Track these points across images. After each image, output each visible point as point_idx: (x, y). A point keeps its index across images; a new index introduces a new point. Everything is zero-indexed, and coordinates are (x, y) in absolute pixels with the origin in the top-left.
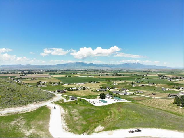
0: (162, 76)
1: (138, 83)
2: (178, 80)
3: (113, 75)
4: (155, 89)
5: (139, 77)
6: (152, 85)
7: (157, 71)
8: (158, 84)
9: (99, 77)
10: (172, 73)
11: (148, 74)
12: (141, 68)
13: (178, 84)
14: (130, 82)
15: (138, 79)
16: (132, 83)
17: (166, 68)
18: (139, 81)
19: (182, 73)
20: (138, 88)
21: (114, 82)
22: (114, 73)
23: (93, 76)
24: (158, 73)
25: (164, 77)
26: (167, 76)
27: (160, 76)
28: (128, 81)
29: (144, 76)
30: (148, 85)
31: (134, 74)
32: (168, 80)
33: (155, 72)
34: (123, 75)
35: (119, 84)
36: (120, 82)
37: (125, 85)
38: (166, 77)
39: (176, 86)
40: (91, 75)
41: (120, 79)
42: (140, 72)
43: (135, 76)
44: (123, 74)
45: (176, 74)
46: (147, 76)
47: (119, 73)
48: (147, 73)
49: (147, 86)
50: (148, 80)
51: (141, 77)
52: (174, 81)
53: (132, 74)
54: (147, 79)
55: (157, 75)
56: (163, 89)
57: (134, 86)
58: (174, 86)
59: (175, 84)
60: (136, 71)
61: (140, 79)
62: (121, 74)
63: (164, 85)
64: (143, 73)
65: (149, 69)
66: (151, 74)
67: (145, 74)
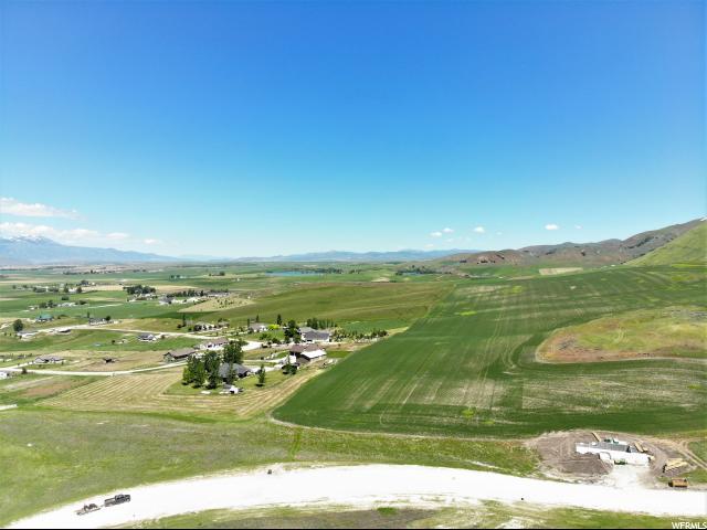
0: (140, 287)
1: (43, 322)
2: (193, 300)
4: (112, 340)
5: (46, 300)
6: (101, 326)
7: (118, 269)
8: (126, 321)
10: (173, 278)
11: (84, 283)
12: (56, 260)
13: (196, 316)
14: (5, 321)
15: (43, 306)
16: (18, 327)
17: (153, 260)
18: (47, 313)
19: (207, 276)
20: (46, 342)
24: (125, 280)
25: (146, 291)
26: (156, 287)
27: (131, 291)
29: (66, 291)
30: (85, 327)
31: (25, 286)
32: (162, 303)
33: (112, 274)
38: (153, 290)
39: (190, 322)
42: (52, 278)
43: (30, 292)
45: (188, 281)
46: (79, 291)
48: (79, 281)
49: (83, 333)
50: (87, 307)
51: (56, 299)
52: (183, 306)
53: (14, 287)
54: (83, 303)
55: (120, 288)
56: (144, 337)
57: (25, 336)
58: (180, 322)
59: (184, 316)
60: (34, 272)
61: (51, 304)
63: (147, 321)
64: (65, 281)
65: (87, 265)
66: (97, 284)
67: (72, 285)
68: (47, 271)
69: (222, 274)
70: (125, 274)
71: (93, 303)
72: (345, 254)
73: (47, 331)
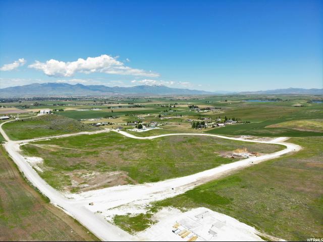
0: (193, 106)
1: (165, 116)
2: (206, 111)
3: (129, 107)
4: (181, 120)
5: (165, 109)
6: (179, 117)
7: (188, 98)
8: (186, 116)
9: (112, 111)
10: (206, 102)
11: (176, 104)
12: (167, 94)
14: (156, 115)
15: (164, 111)
16: (160, 116)
18: (166, 113)
19: (220, 102)
20: (166, 120)
21: (138, 116)
22: (129, 104)
23: (100, 108)
24: (189, 103)
25: (195, 107)
26: (199, 106)
27: (190, 107)
28: (154, 115)
29: (171, 107)
30: (175, 117)
31: (158, 105)
32: (196, 112)
33: (186, 100)
34: (144, 107)
35: (145, 117)
36: (145, 116)
37: (152, 119)
38: (198, 107)
40: (95, 108)
41: (144, 113)
42: (166, 102)
43: (160, 107)
44: (143, 104)
45: (210, 104)
46: (175, 107)
47: (137, 104)
48: (174, 103)
49: (175, 119)
51: (168, 109)
52: (201, 113)
53: (155, 105)
54: (175, 111)
55: (187, 106)
57: (162, 119)
58: (199, 117)
60: (160, 99)
61: (167, 111)
62: (139, 104)
63: (191, 116)
64: (170, 103)
65: (177, 96)
66: (181, 104)
67: (172, 105)
68: (164, 99)
69: (226, 101)
71: (178, 111)
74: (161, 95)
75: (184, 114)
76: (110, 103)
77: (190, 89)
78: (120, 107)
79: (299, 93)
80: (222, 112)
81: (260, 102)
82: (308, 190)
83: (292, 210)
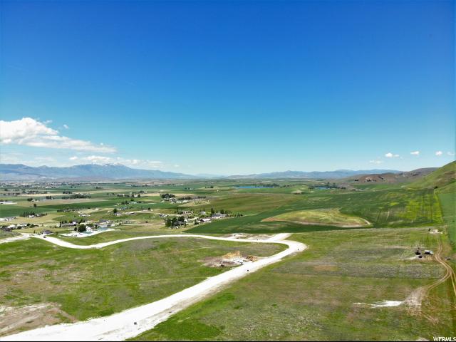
0: (168, 194)
1: (124, 210)
2: (185, 201)
3: (64, 198)
4: (150, 216)
5: (125, 200)
6: (146, 211)
7: (160, 184)
8: (156, 210)
9: (35, 205)
10: (186, 190)
11: (142, 192)
12: (127, 177)
14: (109, 210)
15: (123, 203)
16: (115, 211)
17: (181, 177)
18: (125, 206)
19: (203, 188)
20: (125, 217)
21: (79, 212)
22: (64, 193)
23: (14, 201)
24: (162, 191)
25: (170, 197)
26: (175, 195)
27: (163, 196)
28: (106, 209)
29: (133, 196)
30: (140, 212)
31: (113, 194)
32: (172, 203)
33: (156, 187)
34: (89, 197)
35: (90, 214)
36: (91, 211)
37: (102, 215)
38: (174, 196)
39: (180, 211)
40: (6, 201)
41: (88, 206)
42: (126, 189)
43: (116, 197)
44: (87, 193)
45: (193, 191)
46: (139, 196)
47: (77, 193)
48: (139, 191)
49: (140, 214)
50: (142, 204)
51: (129, 200)
52: (179, 204)
53: (108, 194)
54: (140, 202)
55: (158, 195)
57: (118, 215)
58: (176, 210)
59: (178, 208)
60: (116, 186)
61: (127, 203)
62: (82, 193)
63: (164, 210)
64: (133, 190)
65: (144, 180)
66: (148, 192)
67: (135, 193)
68: (122, 185)
69: (212, 187)
70: (162, 187)
71: (145, 202)
72: (296, 173)
73: (126, 213)
74: (118, 179)
75: (154, 207)
76: (31, 192)
77: (162, 171)
78: (48, 198)
79: (298, 177)
80: (208, 203)
81: (253, 188)
82: (318, 302)
83: (302, 333)
